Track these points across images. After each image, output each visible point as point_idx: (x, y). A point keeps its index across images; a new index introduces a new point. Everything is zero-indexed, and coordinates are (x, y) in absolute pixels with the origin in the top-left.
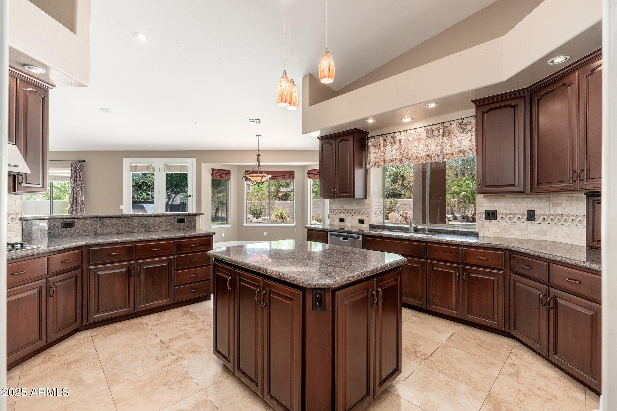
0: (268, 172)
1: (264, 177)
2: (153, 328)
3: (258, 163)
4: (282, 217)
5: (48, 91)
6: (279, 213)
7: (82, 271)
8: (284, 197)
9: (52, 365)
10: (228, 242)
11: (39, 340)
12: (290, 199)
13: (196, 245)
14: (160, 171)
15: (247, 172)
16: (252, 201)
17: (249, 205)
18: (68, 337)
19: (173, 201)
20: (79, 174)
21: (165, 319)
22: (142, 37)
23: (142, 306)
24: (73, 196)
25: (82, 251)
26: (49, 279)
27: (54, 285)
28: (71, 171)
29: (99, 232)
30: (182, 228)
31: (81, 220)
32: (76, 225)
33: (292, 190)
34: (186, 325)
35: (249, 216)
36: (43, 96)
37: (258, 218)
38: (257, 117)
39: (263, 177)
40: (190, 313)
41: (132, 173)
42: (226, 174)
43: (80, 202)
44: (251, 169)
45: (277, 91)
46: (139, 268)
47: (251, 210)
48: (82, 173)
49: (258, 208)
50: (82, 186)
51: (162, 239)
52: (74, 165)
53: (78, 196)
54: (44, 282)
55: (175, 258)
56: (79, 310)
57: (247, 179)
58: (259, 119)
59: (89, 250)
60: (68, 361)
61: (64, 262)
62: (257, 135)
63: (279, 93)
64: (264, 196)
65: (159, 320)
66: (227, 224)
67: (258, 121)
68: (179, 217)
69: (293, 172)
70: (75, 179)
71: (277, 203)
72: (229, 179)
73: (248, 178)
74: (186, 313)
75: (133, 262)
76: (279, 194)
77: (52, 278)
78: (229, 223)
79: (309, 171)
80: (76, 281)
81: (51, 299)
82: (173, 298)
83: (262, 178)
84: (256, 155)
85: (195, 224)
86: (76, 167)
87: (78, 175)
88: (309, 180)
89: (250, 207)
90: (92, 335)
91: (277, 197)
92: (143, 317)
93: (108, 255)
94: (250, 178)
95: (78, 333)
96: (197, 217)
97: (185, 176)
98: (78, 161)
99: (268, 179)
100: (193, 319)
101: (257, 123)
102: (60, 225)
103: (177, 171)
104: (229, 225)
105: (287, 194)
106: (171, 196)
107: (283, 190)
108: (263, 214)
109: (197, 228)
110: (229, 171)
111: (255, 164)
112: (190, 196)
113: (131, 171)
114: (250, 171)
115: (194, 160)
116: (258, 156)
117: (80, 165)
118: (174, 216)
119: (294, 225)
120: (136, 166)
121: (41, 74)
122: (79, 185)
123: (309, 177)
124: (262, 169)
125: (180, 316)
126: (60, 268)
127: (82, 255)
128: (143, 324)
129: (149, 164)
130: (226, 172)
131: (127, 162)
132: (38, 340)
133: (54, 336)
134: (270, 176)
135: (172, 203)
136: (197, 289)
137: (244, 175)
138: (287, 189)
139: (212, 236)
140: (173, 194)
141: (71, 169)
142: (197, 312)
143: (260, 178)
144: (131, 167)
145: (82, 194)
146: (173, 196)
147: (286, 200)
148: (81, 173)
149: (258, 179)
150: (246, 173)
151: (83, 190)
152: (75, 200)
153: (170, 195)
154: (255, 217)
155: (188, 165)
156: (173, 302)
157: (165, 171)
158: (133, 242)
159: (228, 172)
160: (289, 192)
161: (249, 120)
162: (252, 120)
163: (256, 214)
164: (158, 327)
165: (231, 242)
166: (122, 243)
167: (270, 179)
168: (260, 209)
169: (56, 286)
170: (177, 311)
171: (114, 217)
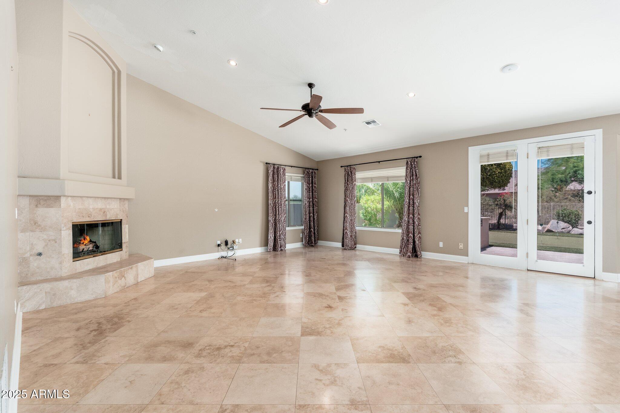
14: (527, 157)
20: (416, 172)
24: (409, 197)
28: (407, 170)
41: (480, 165)
48: (419, 171)
50: (418, 185)
52: (409, 163)
53: (415, 197)
70: (412, 178)
86: (412, 165)
87: (414, 173)
98: (413, 158)
112: (590, 193)
113: (479, 163)
117: (417, 161)
120: (488, 155)
122: (415, 184)
129: (509, 149)
131: (475, 151)
141: (405, 167)
144: (480, 157)
145: (418, 195)
151: (420, 190)
152: (411, 202)
157: (536, 158)
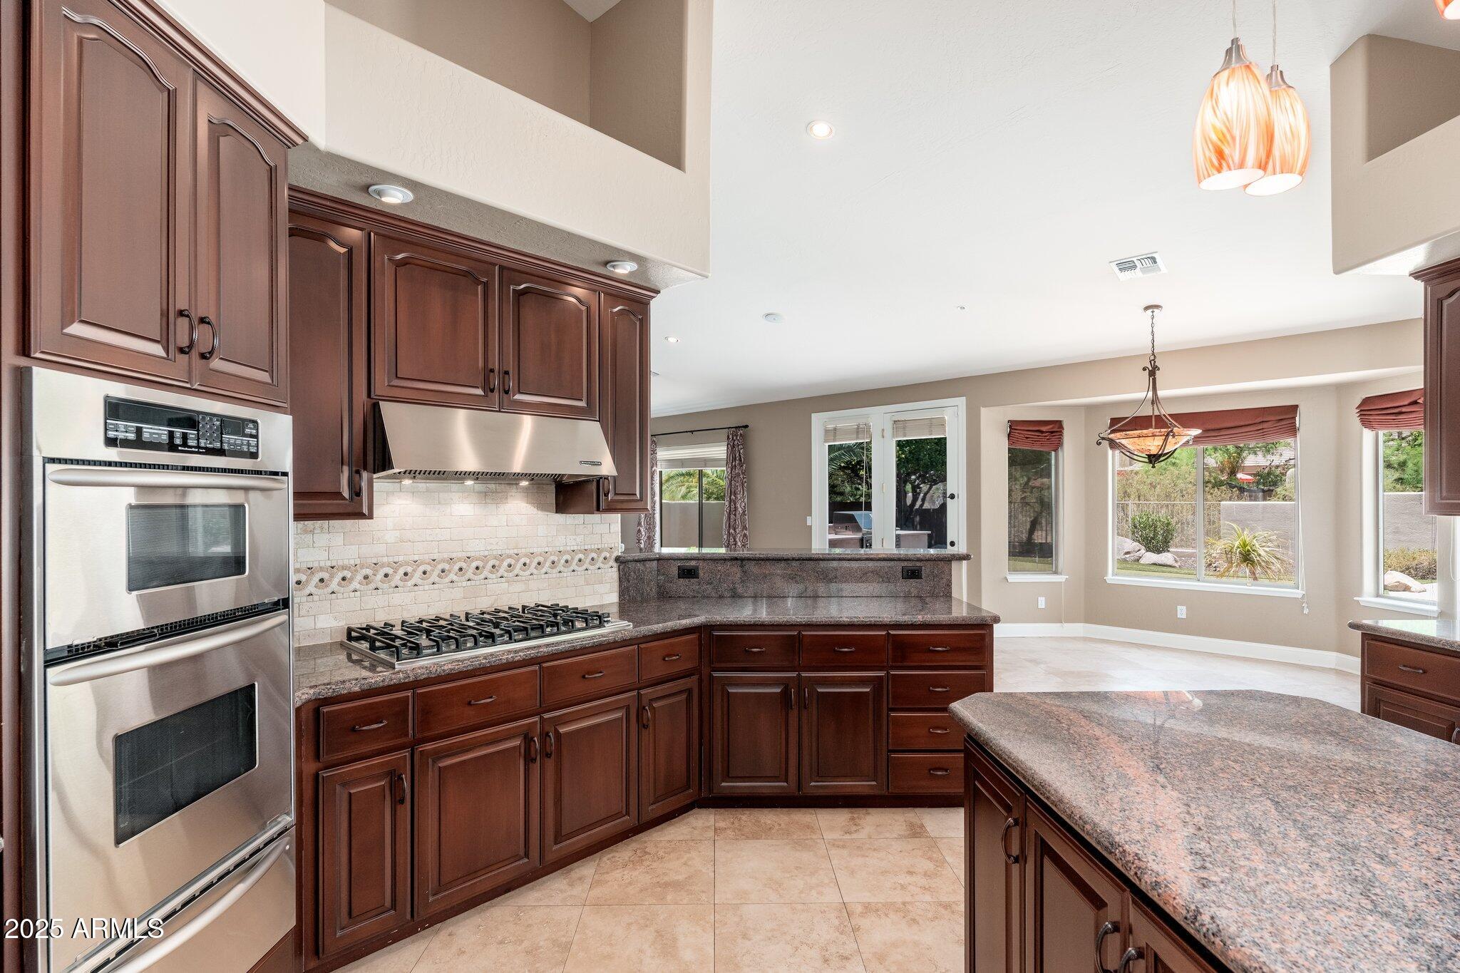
0: (1186, 420)
1: (1174, 436)
2: (833, 852)
3: (1150, 394)
4: (1247, 558)
5: (649, 304)
6: (1237, 544)
7: (700, 680)
8: (1258, 483)
9: (639, 876)
10: (1059, 625)
11: (626, 814)
12: (1284, 492)
13: (944, 649)
14: (883, 436)
15: (1114, 421)
16: (1142, 498)
17: (1132, 510)
18: (678, 816)
19: (923, 500)
20: (740, 453)
21: (863, 835)
22: (821, 130)
23: (814, 786)
25: (700, 636)
26: (642, 692)
27: (650, 705)
28: (728, 448)
29: (740, 590)
30: (914, 592)
31: (710, 564)
32: (701, 574)
33: (1292, 462)
34: (910, 873)
35: (1130, 544)
36: (640, 317)
37: (1159, 552)
38: (1145, 250)
39: (1168, 435)
40: (927, 837)
41: (827, 445)
42: (1051, 432)
43: (740, 509)
44: (1128, 413)
45: (1198, 131)
46: (806, 690)
47: (1136, 527)
48: (744, 452)
49: (1160, 521)
50: (744, 478)
51: (859, 625)
52: (730, 437)
53: (738, 498)
54: (634, 696)
55: (890, 677)
56: (694, 764)
57: (1113, 445)
58: (1154, 255)
59: (711, 636)
60: (666, 879)
61: (667, 659)
62: (1147, 308)
63: (1206, 139)
64: (1181, 484)
65: (850, 833)
66: (1056, 573)
67: (1148, 263)
68: (906, 564)
69: (1294, 408)
70: (732, 463)
71: (1231, 505)
72: (1058, 445)
73: (1118, 441)
74: (916, 832)
75: (794, 674)
76: (1240, 476)
77: (650, 690)
78: (1059, 570)
79: (1366, 401)
80: (689, 700)
81: (645, 732)
82: (885, 779)
83: (1166, 440)
84: (1144, 369)
85: (949, 585)
86: (735, 440)
87: (737, 455)
88: (1368, 435)
89: (1133, 519)
90: (717, 825)
91: (1232, 487)
92: (819, 811)
93: (746, 651)
94: (1123, 442)
95: (696, 810)
96: (954, 565)
97: (941, 443)
98: (736, 427)
99: (1188, 442)
100: (930, 859)
101: (1144, 270)
102: (675, 571)
103: (920, 435)
104: (1061, 576)
105: (1269, 474)
106: (920, 488)
107: (1253, 460)
108: (1177, 540)
109: (953, 595)
110: (1059, 424)
111: (1141, 395)
112: (952, 497)
113: (826, 441)
114: (1128, 418)
115: (961, 402)
116: (1152, 373)
117: (741, 434)
118: (895, 560)
119: (1298, 593)
120: (835, 429)
121: (631, 273)
122: (738, 475)
123: (1366, 423)
124: (1166, 410)
125: (900, 837)
126: (660, 671)
127: (700, 645)
128: (813, 831)
129: (861, 421)
130: (1051, 426)
131: (819, 421)
132: (624, 813)
133: (653, 810)
134: (1196, 432)
135: (922, 505)
136: (946, 771)
137: (1102, 435)
138: (1269, 457)
139: (990, 627)
140: (924, 483)
141: (726, 444)
142: (945, 840)
143: (1158, 441)
144: (827, 431)
145: (743, 494)
146: (924, 487)
147: (1268, 494)
148: (741, 451)
149: (1153, 445)
150: (1111, 425)
151: (746, 484)
153: (918, 486)
154: (1148, 550)
155: (946, 418)
156: (884, 792)
157: (893, 437)
158: (795, 625)
159: (1057, 425)
160: (1277, 467)
161: (1116, 269)
162: (1126, 266)
163: (1153, 538)
164: (845, 852)
165: (1066, 624)
166: (773, 625)
167: (1197, 440)
168: (1168, 524)
169: (654, 708)
170: (897, 817)
171: (767, 560)
